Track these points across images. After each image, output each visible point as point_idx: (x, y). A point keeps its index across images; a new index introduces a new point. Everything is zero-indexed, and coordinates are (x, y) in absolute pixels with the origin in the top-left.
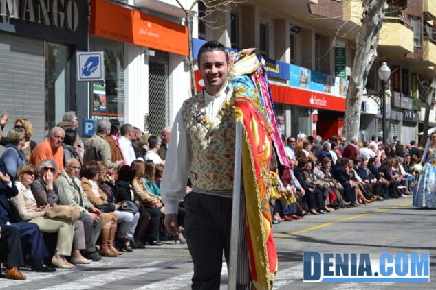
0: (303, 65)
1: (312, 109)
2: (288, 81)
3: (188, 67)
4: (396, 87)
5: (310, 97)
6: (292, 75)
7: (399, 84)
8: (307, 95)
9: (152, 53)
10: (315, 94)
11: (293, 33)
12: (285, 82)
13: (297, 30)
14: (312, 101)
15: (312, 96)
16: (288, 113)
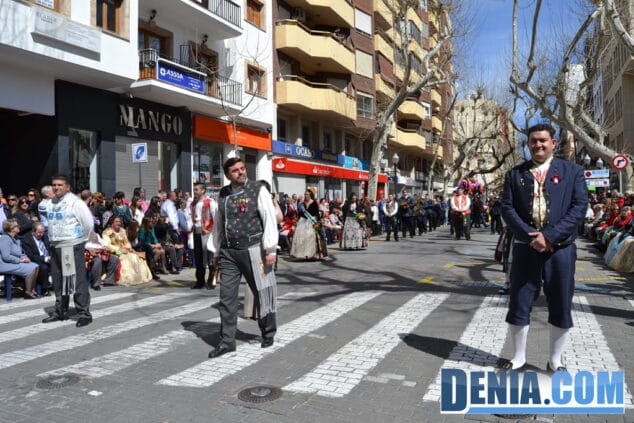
0: (356, 157)
1: (361, 181)
2: (344, 165)
3: (269, 157)
6: (346, 161)
8: (357, 173)
9: (241, 149)
10: (362, 173)
11: (348, 138)
12: (342, 165)
13: (350, 137)
14: (360, 177)
15: (360, 174)
16: (344, 185)
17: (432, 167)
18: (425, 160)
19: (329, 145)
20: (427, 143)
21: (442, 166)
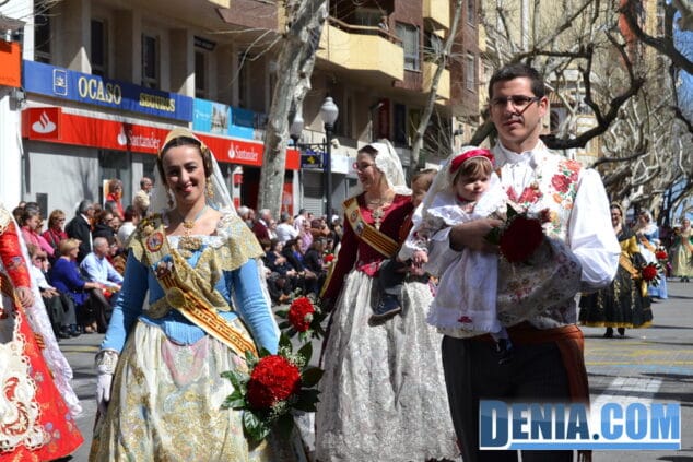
0: (220, 101)
1: (234, 165)
2: (191, 124)
4: (384, 131)
5: (229, 147)
6: (198, 114)
7: (388, 128)
8: (225, 145)
10: (236, 143)
11: (201, 50)
12: (186, 125)
13: (209, 46)
14: (232, 154)
15: (232, 146)
17: (421, 131)
18: (400, 108)
19: (151, 68)
20: (407, 60)
21: (447, 124)
